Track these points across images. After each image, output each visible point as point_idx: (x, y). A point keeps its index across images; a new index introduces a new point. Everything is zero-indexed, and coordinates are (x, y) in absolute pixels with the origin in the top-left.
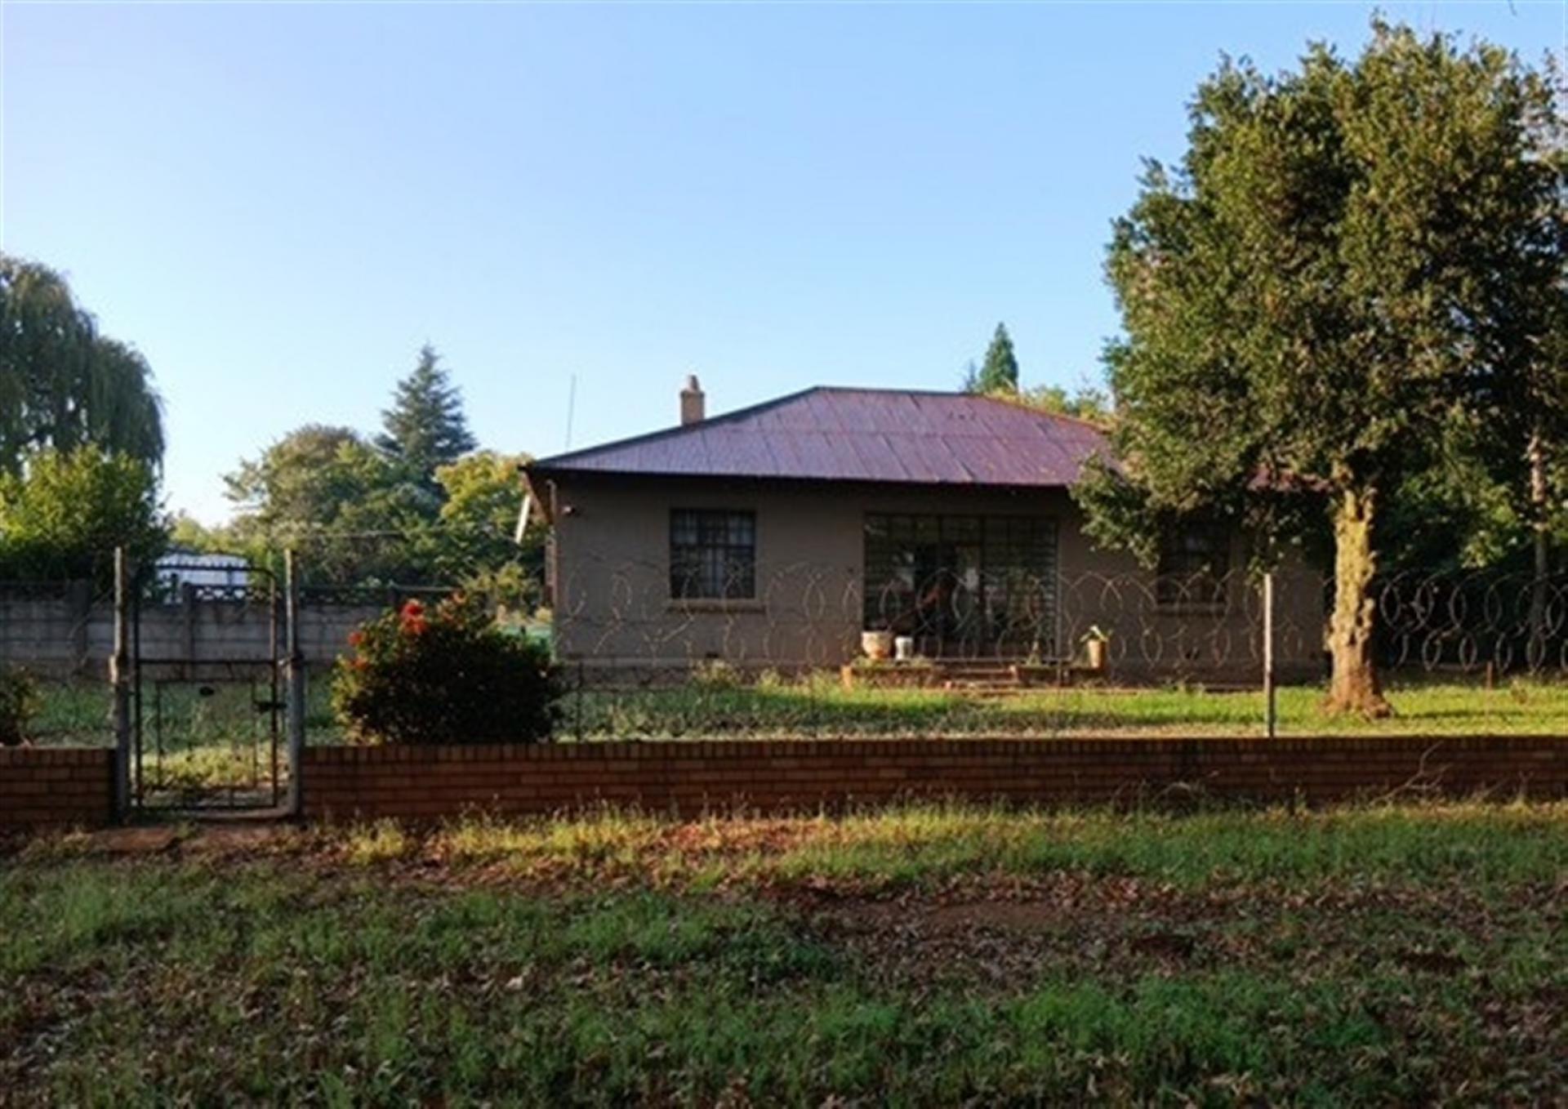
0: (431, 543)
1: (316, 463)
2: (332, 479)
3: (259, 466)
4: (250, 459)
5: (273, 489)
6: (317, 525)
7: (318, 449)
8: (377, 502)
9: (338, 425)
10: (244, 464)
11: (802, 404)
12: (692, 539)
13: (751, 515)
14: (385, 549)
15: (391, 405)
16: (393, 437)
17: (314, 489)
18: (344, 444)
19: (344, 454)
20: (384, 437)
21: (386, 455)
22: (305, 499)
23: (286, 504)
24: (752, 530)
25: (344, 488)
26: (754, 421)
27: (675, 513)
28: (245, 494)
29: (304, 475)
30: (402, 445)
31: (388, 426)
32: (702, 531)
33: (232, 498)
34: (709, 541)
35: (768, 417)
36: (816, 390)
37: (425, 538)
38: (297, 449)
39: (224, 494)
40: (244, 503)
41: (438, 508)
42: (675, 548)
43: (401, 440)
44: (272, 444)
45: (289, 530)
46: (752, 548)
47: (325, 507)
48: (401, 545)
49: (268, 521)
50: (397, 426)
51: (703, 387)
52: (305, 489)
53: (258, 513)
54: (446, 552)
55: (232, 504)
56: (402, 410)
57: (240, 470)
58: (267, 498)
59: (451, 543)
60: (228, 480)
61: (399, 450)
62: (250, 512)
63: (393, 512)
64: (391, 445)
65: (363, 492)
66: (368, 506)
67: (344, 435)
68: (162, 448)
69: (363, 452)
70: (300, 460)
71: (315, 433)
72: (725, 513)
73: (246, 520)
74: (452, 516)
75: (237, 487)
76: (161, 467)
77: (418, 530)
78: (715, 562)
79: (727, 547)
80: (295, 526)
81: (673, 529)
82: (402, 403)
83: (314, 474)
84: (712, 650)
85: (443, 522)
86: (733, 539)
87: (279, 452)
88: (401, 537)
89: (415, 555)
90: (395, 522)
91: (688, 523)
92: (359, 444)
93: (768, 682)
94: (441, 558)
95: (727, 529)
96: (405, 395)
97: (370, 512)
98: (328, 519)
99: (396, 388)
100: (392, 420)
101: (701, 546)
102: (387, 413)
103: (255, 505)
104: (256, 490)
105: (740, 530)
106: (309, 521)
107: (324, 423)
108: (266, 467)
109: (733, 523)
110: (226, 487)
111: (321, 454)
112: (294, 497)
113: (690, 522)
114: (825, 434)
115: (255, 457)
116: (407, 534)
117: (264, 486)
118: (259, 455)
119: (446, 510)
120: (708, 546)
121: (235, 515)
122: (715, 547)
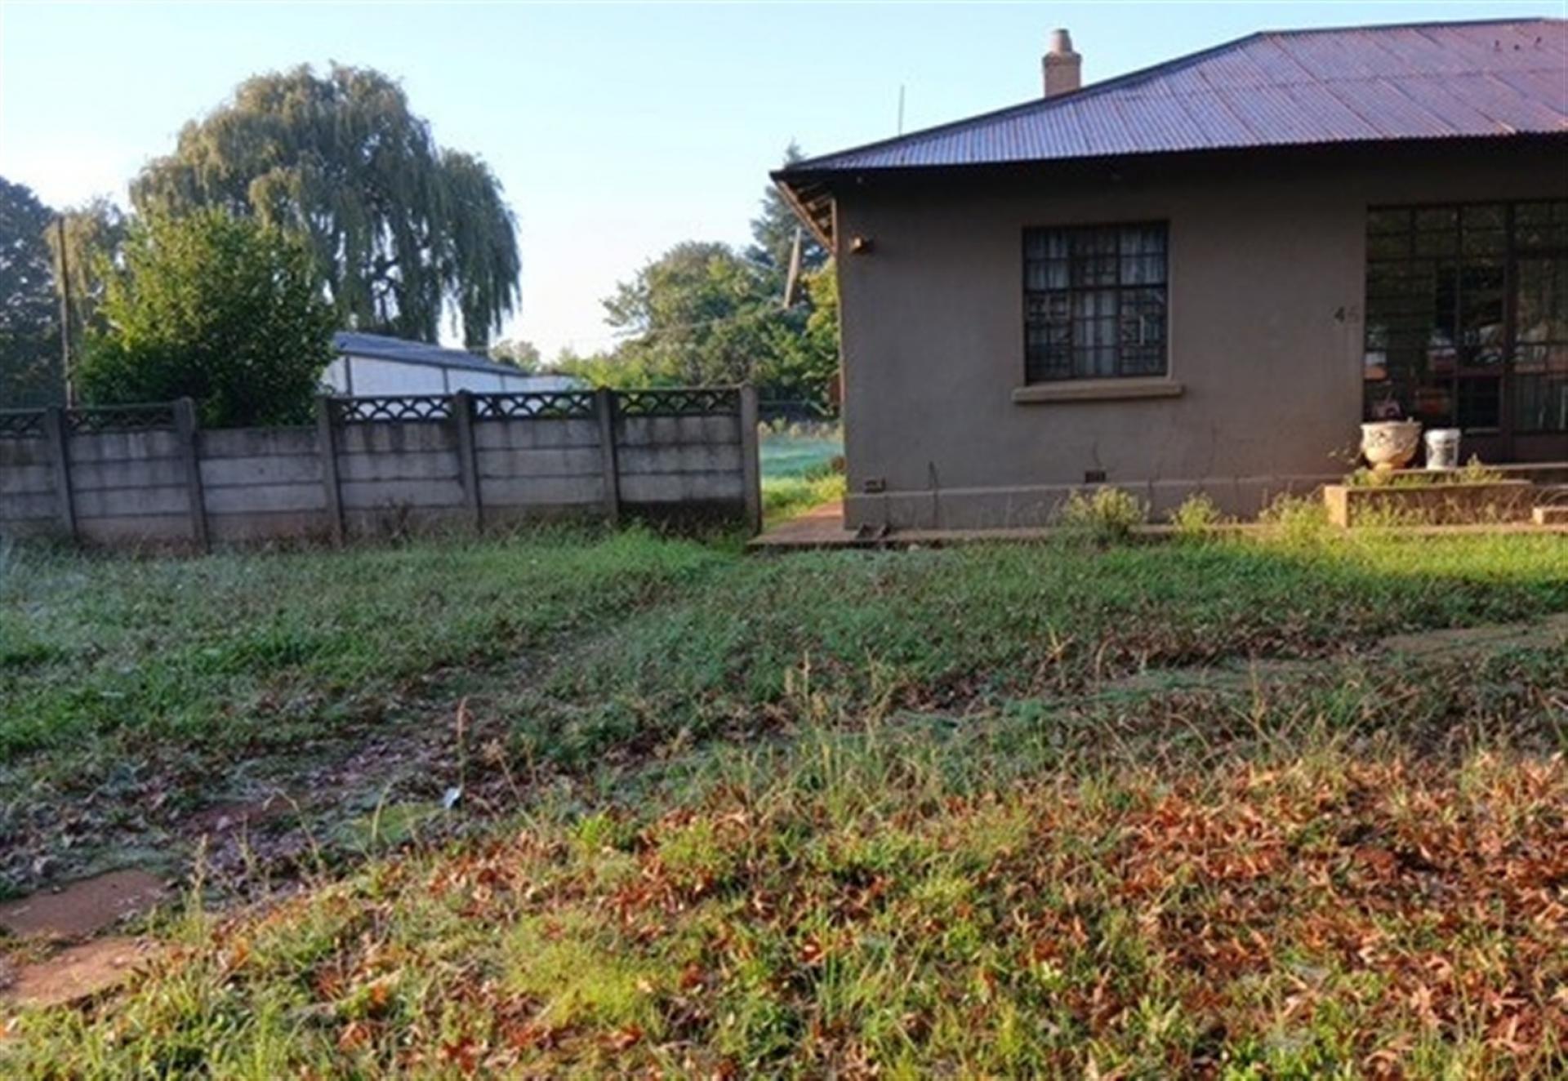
0: (799, 358)
1: (689, 280)
2: (704, 296)
3: (636, 288)
4: (626, 282)
5: (652, 311)
6: (690, 346)
7: (691, 264)
8: (746, 317)
9: (710, 239)
10: (623, 288)
11: (1240, 56)
12: (1060, 281)
13: (1159, 229)
14: (756, 367)
15: (759, 213)
16: (763, 248)
17: (686, 309)
18: (714, 259)
19: (715, 270)
20: (754, 248)
21: (758, 268)
22: (679, 319)
23: (661, 326)
24: (1164, 256)
25: (718, 306)
26: (1161, 84)
27: (1032, 236)
28: (625, 319)
29: (677, 293)
30: (772, 257)
31: (758, 236)
32: (1075, 265)
33: (612, 323)
34: (1090, 281)
35: (1185, 80)
36: (1259, 36)
37: (792, 353)
38: (670, 267)
39: (606, 320)
40: (626, 328)
41: (806, 319)
42: (1030, 296)
43: (772, 251)
44: (646, 264)
45: (663, 353)
46: (1163, 287)
47: (700, 325)
48: (769, 361)
49: (647, 344)
50: (766, 237)
51: (1076, 48)
52: (679, 309)
53: (640, 336)
54: (813, 367)
55: (614, 330)
56: (770, 219)
57: (618, 294)
58: (646, 321)
59: (820, 357)
60: (608, 305)
61: (769, 263)
62: (633, 338)
63: (762, 327)
64: (762, 258)
65: (735, 308)
66: (739, 322)
67: (718, 250)
68: (518, 267)
69: (733, 266)
70: (673, 279)
71: (689, 251)
72: (1117, 229)
73: (629, 345)
74: (819, 327)
75: (618, 312)
76: (517, 288)
77: (784, 345)
78: (1097, 318)
79: (1118, 288)
80: (669, 348)
81: (1027, 263)
82: (770, 211)
83: (686, 292)
84: (1092, 468)
85: (810, 335)
86: (1130, 277)
87: (652, 272)
88: (769, 353)
89: (783, 372)
90: (764, 337)
91: (1053, 255)
92: (730, 258)
93: (1192, 516)
94: (809, 374)
95: (1117, 256)
96: (771, 201)
97: (740, 329)
98: (700, 341)
99: (765, 197)
100: (762, 230)
101: (1076, 291)
102: (755, 223)
103: (637, 329)
104: (634, 313)
105: (1141, 256)
106: (683, 342)
107: (698, 239)
108: (642, 289)
109: (1131, 246)
110: (607, 313)
111: (694, 272)
112: (669, 319)
113: (1055, 250)
114: (1283, 86)
115: (630, 279)
116: (777, 352)
117: (642, 308)
118: (635, 277)
119: (814, 320)
120: (1089, 289)
121: (619, 341)
122: (1097, 290)
